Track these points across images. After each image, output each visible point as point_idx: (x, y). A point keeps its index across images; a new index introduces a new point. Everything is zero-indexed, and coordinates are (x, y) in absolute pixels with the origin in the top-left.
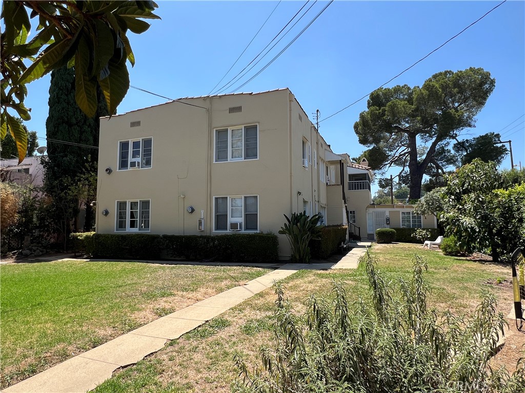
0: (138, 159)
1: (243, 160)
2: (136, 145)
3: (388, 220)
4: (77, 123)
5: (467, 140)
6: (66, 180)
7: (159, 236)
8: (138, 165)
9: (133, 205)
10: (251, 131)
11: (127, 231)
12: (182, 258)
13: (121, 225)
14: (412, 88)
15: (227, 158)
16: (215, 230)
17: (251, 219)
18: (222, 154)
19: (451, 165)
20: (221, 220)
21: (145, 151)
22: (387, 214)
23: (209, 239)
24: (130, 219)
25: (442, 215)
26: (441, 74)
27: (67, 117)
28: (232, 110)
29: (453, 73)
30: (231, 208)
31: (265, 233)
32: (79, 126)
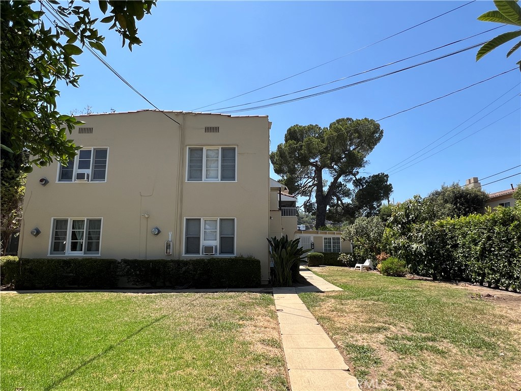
0: (89, 171)
1: (220, 181)
2: (85, 154)
3: (313, 245)
5: (364, 178)
8: (88, 178)
9: (76, 224)
10: (228, 154)
11: (66, 255)
13: (58, 246)
14: (322, 128)
15: (201, 178)
16: (185, 254)
17: (227, 242)
18: (195, 172)
19: (347, 198)
20: (192, 243)
21: (96, 162)
22: (312, 239)
23: (179, 263)
24: (71, 241)
26: (343, 119)
28: (208, 129)
29: (353, 120)
30: (204, 230)
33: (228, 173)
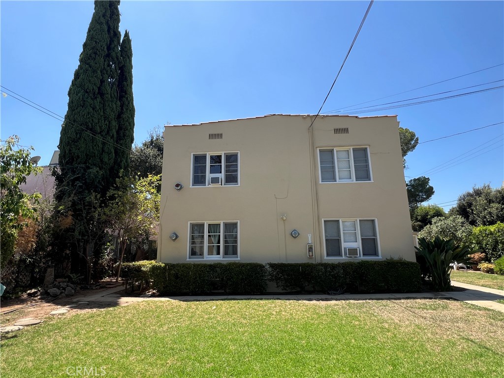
0: (221, 176)
1: (355, 182)
2: (216, 159)
9: (214, 228)
10: (361, 155)
11: (205, 259)
15: (335, 179)
16: (327, 256)
17: (370, 245)
18: (329, 173)
20: (334, 245)
21: (227, 166)
24: (208, 245)
28: (337, 131)
30: (343, 232)
33: (363, 173)
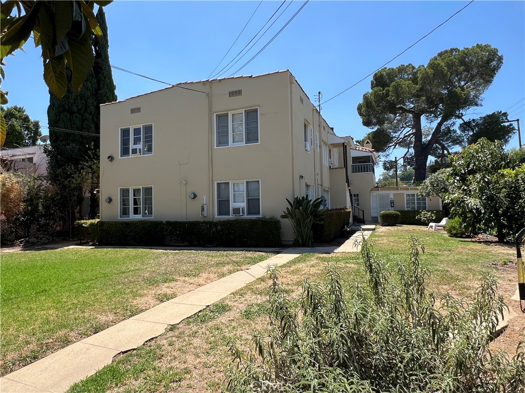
0: (140, 146)
1: (245, 145)
2: (137, 131)
3: (392, 202)
4: (78, 111)
5: (473, 120)
6: (70, 169)
7: (162, 222)
8: (140, 152)
9: (136, 192)
10: (252, 115)
11: (130, 218)
12: (186, 244)
13: (125, 212)
14: (417, 67)
15: (228, 143)
16: (218, 215)
17: (253, 204)
18: (223, 139)
19: (457, 146)
20: (223, 205)
21: (146, 137)
22: (391, 196)
23: (211, 224)
24: (133, 206)
25: (447, 197)
26: (446, 52)
27: (68, 105)
28: (232, 94)
29: (459, 51)
30: (233, 193)
31: (268, 217)
32: (80, 114)
33: (251, 136)
